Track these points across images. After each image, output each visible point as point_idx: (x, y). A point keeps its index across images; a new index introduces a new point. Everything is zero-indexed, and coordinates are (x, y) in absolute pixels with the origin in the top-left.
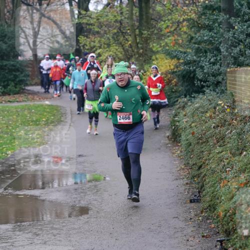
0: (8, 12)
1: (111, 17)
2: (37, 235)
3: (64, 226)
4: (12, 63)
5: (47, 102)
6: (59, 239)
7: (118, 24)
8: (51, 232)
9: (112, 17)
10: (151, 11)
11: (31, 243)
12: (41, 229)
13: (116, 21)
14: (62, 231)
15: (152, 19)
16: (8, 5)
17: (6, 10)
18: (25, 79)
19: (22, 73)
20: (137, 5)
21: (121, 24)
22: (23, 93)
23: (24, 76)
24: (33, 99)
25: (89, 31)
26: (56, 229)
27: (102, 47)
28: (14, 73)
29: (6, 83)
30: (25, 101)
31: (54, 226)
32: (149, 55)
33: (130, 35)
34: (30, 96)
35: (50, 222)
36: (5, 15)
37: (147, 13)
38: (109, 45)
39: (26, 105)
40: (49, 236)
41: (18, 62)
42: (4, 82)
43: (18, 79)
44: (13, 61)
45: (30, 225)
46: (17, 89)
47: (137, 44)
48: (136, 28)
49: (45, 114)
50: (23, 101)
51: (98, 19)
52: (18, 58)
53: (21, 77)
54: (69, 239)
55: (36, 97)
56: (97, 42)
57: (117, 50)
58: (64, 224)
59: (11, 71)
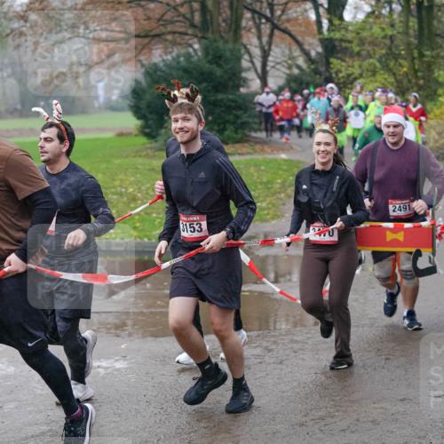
0: (224, 21)
1: (376, 30)
2: (270, 351)
3: (309, 338)
4: (231, 97)
5: (283, 156)
6: (301, 356)
7: (388, 42)
8: (290, 346)
9: (379, 30)
10: (435, 23)
11: (261, 363)
12: (275, 342)
13: (385, 37)
14: (306, 346)
15: (437, 35)
16: (225, 12)
17: (220, 19)
18: (250, 120)
19: (245, 113)
20: (415, 13)
21: (392, 42)
22: (247, 141)
23: (249, 116)
24: (262, 150)
25: (345, 51)
26: (296, 342)
27: (364, 75)
28: (234, 112)
29: (222, 126)
30: (250, 154)
31: (295, 338)
32: (433, 88)
33: (405, 59)
34: (258, 147)
35: (288, 333)
36: (219, 25)
37: (430, 25)
38: (374, 73)
39: (252, 160)
40: (287, 352)
41: (240, 96)
42: (219, 125)
43: (239, 121)
44: (232, 94)
45: (259, 336)
46: (239, 136)
47: (416, 71)
48: (413, 47)
49: (281, 172)
50: (248, 153)
51: (358, 34)
52: (238, 90)
53: (245, 118)
54: (317, 357)
55: (266, 148)
56: (356, 66)
57: (386, 79)
58: (309, 335)
59: (229, 109)
